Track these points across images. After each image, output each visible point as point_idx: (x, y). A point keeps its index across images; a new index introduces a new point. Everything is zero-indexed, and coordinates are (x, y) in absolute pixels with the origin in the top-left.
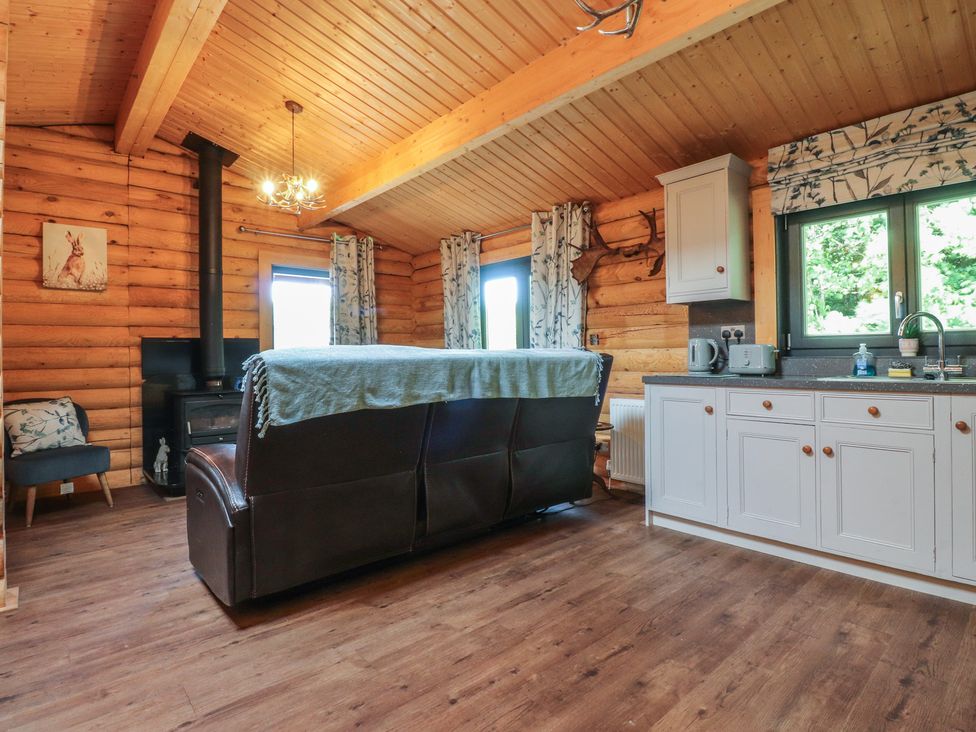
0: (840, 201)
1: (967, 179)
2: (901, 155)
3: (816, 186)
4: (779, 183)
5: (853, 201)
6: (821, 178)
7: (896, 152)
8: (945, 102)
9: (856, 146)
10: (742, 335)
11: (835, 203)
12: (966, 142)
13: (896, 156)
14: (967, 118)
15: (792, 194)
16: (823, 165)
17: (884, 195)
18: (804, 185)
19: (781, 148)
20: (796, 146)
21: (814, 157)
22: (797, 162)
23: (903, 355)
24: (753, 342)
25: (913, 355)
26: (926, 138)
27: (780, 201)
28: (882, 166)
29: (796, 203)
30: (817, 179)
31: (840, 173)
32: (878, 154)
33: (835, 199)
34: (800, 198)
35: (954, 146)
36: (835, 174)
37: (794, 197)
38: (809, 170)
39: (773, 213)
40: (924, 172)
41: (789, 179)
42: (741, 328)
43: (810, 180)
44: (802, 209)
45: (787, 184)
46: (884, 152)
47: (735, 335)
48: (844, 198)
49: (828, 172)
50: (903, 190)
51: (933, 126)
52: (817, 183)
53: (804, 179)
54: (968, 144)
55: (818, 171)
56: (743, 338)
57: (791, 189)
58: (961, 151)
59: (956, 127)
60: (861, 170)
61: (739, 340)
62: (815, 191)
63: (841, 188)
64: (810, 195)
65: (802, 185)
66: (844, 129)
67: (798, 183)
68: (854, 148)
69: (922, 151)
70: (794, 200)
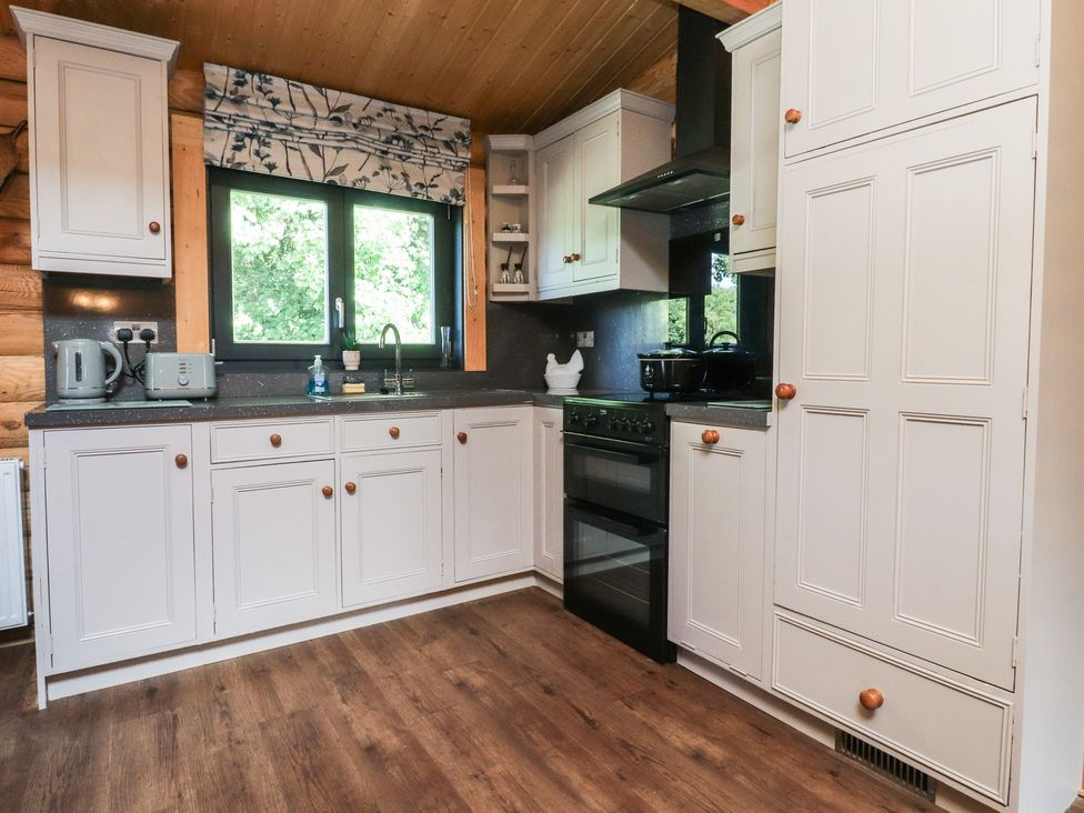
0: (295, 176)
1: (408, 195)
2: (360, 147)
3: (266, 144)
4: (219, 119)
5: (307, 179)
6: (274, 136)
7: (355, 140)
8: (397, 107)
9: (319, 114)
10: (153, 337)
11: (287, 175)
12: (409, 157)
13: (354, 145)
14: (414, 134)
15: (235, 143)
16: (280, 120)
17: (339, 184)
18: (251, 137)
19: (224, 69)
20: (243, 77)
21: (271, 106)
22: (249, 100)
23: (347, 368)
24: (173, 349)
25: (356, 368)
26: (383, 138)
27: (219, 148)
28: (338, 149)
29: (241, 157)
30: (268, 135)
31: (296, 139)
32: (339, 134)
33: (289, 170)
34: (245, 152)
35: (400, 156)
36: (289, 138)
37: (237, 148)
38: (263, 119)
39: (206, 160)
40: (376, 174)
41: (234, 120)
42: (153, 326)
43: (260, 133)
44: (248, 168)
45: (229, 126)
46: (345, 135)
47: (142, 337)
48: (299, 174)
49: (282, 131)
50: (358, 186)
51: (387, 126)
52: (267, 140)
53: (253, 129)
54: (412, 160)
55: (272, 125)
56: (155, 342)
57: (233, 135)
58: (404, 164)
59: (407, 138)
60: (317, 145)
61: (148, 345)
62: (265, 150)
63: (295, 158)
64: (257, 153)
65: (247, 135)
66: (305, 86)
67: (245, 130)
68: (316, 115)
69: (376, 149)
70: (237, 153)
